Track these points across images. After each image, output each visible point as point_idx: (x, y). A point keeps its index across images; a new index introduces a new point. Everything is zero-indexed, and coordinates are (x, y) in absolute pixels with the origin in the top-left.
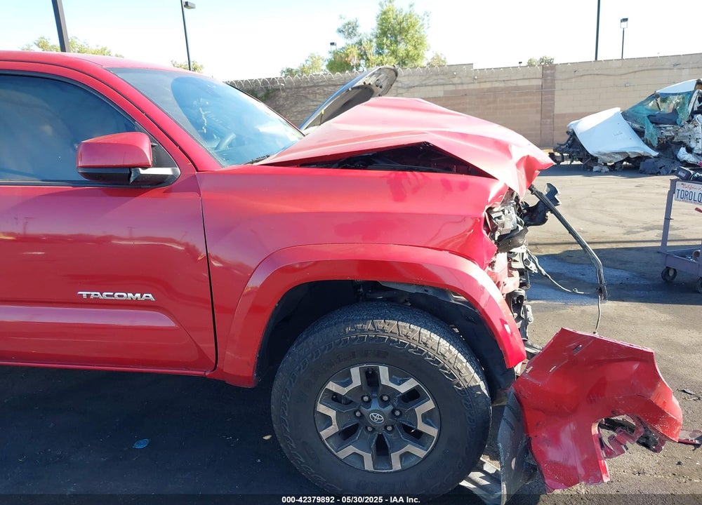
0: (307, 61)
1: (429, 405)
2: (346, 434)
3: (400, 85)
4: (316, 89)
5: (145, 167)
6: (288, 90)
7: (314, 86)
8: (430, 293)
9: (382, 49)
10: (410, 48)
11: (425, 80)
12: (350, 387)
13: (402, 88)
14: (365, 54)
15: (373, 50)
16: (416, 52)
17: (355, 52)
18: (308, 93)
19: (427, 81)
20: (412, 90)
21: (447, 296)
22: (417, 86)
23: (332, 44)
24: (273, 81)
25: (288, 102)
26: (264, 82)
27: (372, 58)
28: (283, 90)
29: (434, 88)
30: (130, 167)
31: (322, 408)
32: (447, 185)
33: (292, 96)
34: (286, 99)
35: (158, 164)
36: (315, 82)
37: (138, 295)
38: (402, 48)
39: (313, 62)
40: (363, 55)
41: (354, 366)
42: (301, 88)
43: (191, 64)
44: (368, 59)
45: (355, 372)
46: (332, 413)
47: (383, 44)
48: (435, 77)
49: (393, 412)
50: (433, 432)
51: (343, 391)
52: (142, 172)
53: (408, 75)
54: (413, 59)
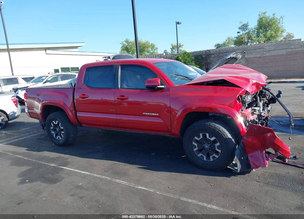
0: (226, 40)
1: (218, 144)
2: (200, 151)
3: (264, 50)
4: (227, 53)
5: (159, 86)
6: (215, 54)
7: (226, 52)
8: (222, 116)
9: (259, 34)
10: (273, 32)
11: (277, 47)
12: (200, 138)
13: (266, 51)
14: (251, 37)
15: (255, 35)
16: (275, 34)
17: (246, 36)
18: (224, 55)
19: (278, 48)
20: (270, 52)
21: (227, 117)
22: (273, 50)
23: (238, 32)
24: (209, 51)
25: (215, 59)
26: (206, 51)
27: (254, 39)
28: (213, 54)
29: (281, 51)
30: (156, 86)
31: (194, 143)
32: (228, 90)
33: (217, 56)
34: (214, 58)
35: (161, 85)
36: (227, 50)
37: (155, 114)
38: (269, 34)
39: (229, 41)
40: (249, 38)
41: (201, 133)
42: (221, 53)
43: (178, 44)
44: (252, 39)
45: (201, 134)
46: (196, 145)
47: (260, 32)
48: (281, 46)
49: (211, 146)
50: (220, 151)
51: (198, 139)
52: (158, 87)
53: (269, 46)
54: (274, 37)
